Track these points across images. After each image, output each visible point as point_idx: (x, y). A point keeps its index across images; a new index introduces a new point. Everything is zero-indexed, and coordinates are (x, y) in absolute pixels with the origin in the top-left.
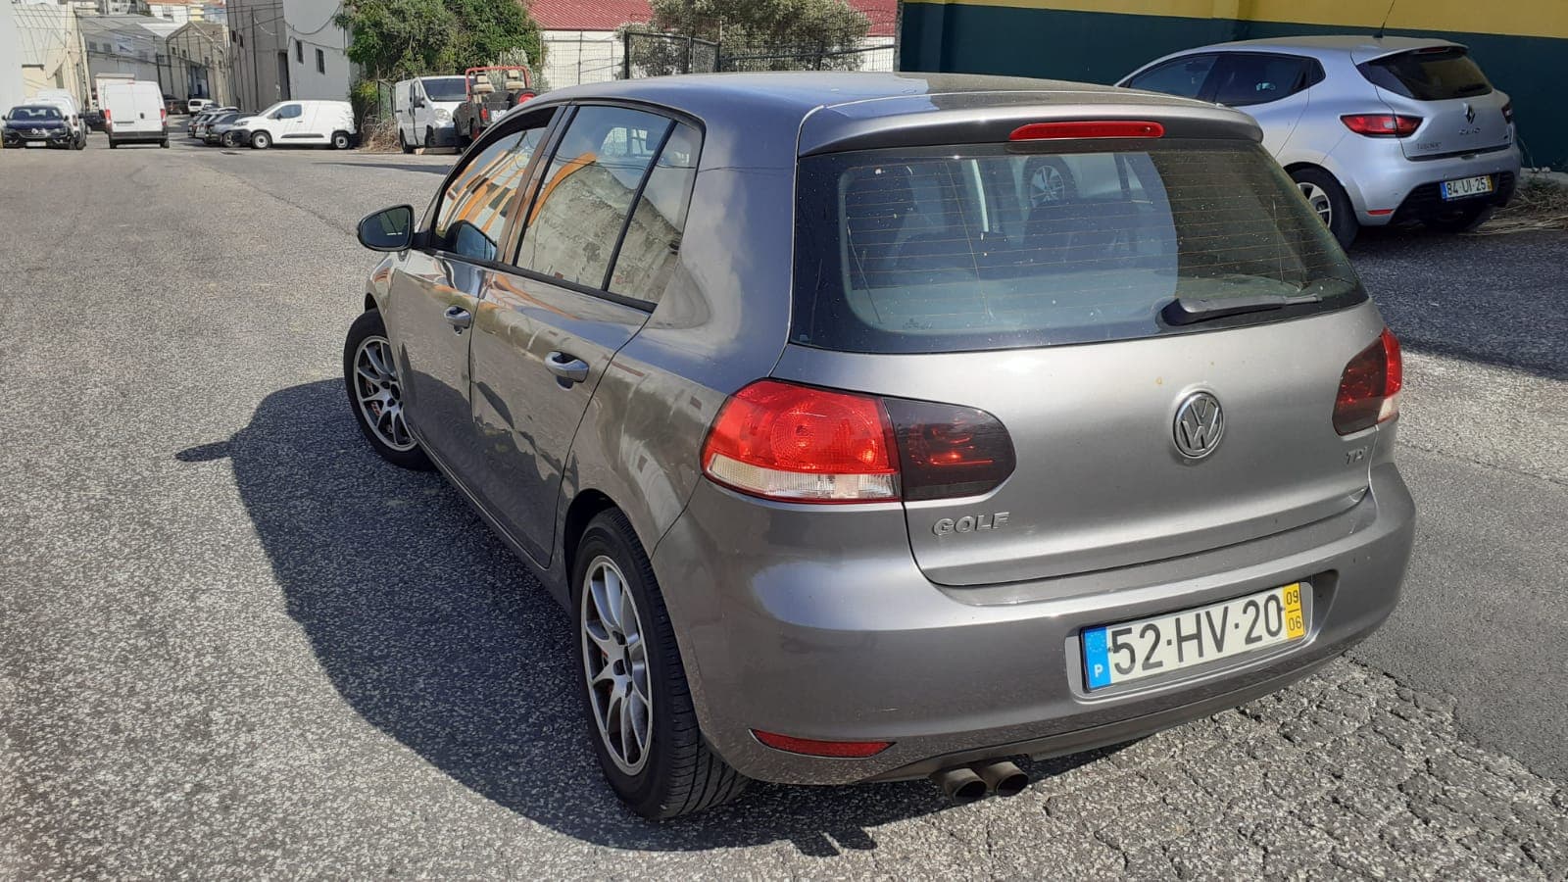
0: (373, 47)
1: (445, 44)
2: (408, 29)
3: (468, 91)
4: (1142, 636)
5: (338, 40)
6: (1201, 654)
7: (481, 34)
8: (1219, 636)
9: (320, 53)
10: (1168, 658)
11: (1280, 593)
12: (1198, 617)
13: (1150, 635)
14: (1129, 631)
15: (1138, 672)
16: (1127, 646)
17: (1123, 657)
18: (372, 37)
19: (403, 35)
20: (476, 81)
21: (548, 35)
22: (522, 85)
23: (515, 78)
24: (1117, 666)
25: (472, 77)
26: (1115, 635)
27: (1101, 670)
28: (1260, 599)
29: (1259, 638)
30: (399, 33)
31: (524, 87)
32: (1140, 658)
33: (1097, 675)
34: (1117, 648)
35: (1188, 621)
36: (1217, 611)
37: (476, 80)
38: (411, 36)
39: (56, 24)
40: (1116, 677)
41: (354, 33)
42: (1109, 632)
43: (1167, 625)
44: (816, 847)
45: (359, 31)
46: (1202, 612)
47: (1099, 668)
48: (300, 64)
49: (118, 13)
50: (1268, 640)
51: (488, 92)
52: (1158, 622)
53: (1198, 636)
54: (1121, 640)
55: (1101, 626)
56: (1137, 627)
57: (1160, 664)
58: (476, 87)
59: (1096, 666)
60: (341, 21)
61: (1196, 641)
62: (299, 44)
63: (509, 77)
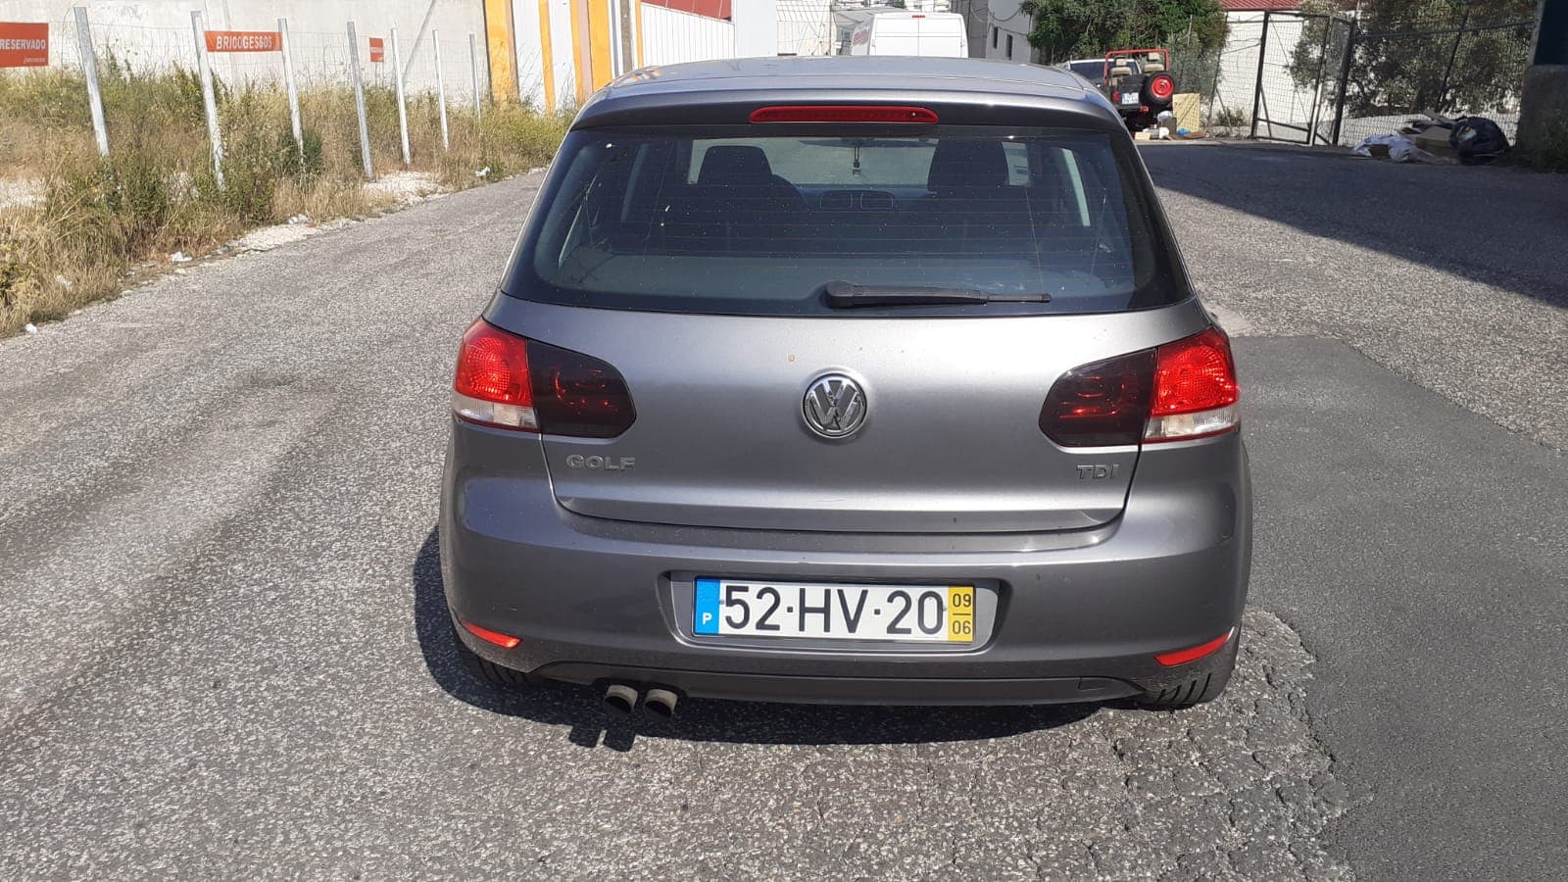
0: (1052, 31)
1: (1122, 27)
2: (1088, 13)
3: (1105, 73)
4: (760, 596)
5: (1026, 25)
6: (827, 628)
7: (1161, 16)
8: (852, 617)
9: (1010, 38)
10: (786, 624)
11: (944, 592)
12: (828, 593)
13: (769, 599)
14: (745, 589)
15: (750, 629)
16: (739, 602)
17: (737, 612)
18: (1053, 23)
19: (1082, 19)
20: (1114, 65)
21: (1233, 16)
22: (1161, 67)
23: (1154, 61)
24: (729, 619)
25: (1112, 60)
26: (730, 590)
27: (709, 619)
28: (915, 593)
29: (908, 631)
30: (1078, 17)
31: (1163, 69)
32: (755, 618)
33: (704, 622)
34: (730, 602)
35: (815, 594)
36: (852, 593)
37: (1115, 62)
38: (1089, 20)
39: (815, 17)
40: (724, 629)
41: (1037, 19)
42: (723, 585)
43: (789, 593)
44: (584, 737)
45: (1042, 17)
46: (834, 589)
47: (707, 617)
48: (994, 50)
49: (879, 5)
50: (917, 635)
51: (1125, 75)
52: (781, 588)
53: (826, 610)
54: (735, 595)
55: (716, 578)
56: (755, 587)
57: (776, 628)
58: (1114, 70)
59: (705, 614)
60: (1027, 8)
61: (822, 615)
62: (996, 30)
63: (1148, 60)
